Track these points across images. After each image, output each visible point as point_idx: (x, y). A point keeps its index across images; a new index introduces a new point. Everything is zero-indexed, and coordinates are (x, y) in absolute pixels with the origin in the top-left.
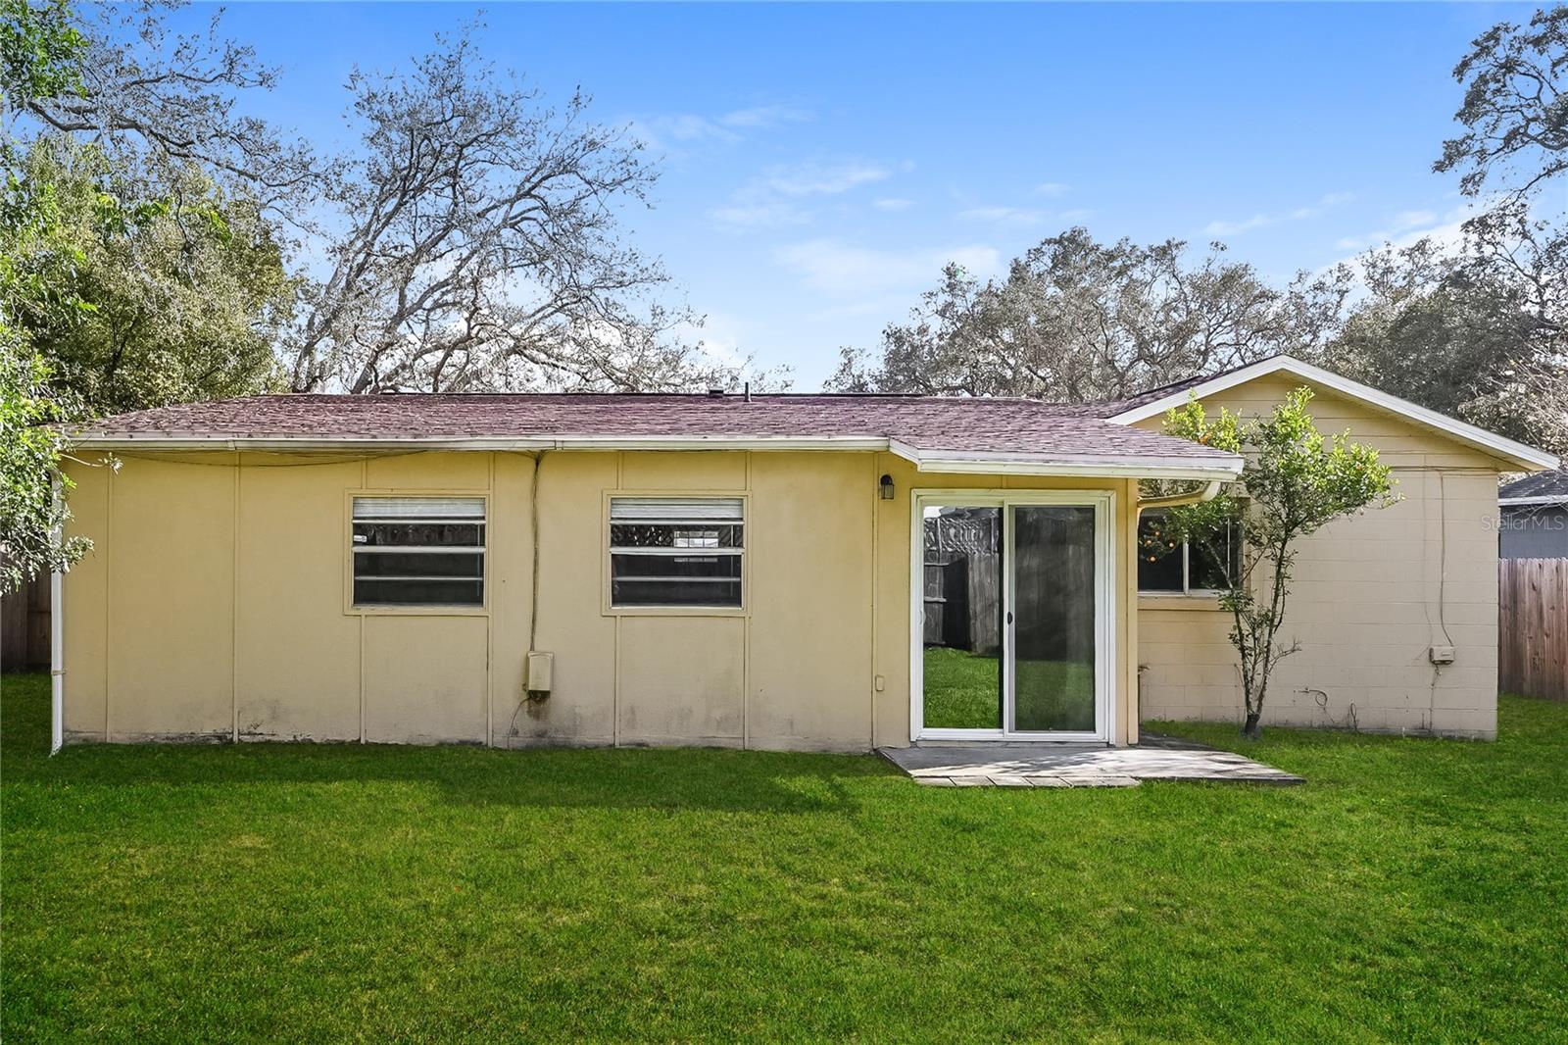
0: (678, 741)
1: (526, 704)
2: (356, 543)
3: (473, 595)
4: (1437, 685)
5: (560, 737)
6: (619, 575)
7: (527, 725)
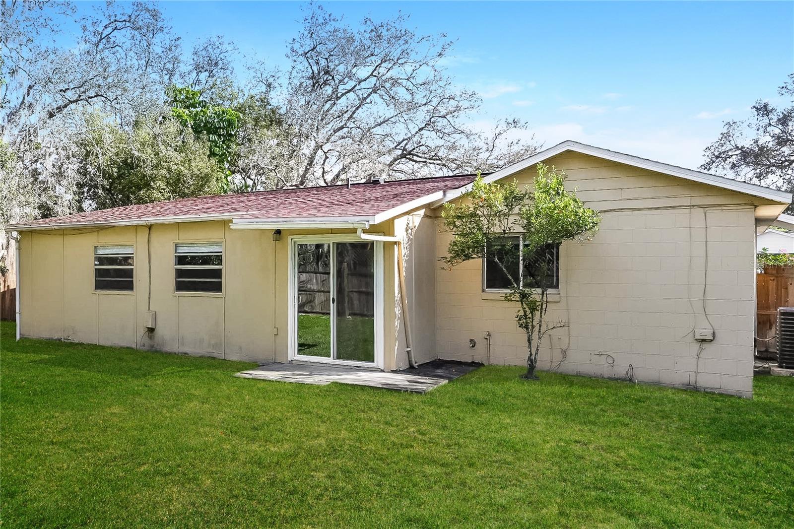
0: (199, 353)
1: (147, 333)
2: (96, 265)
3: (129, 286)
4: (701, 356)
5: (158, 348)
6: (179, 278)
7: (147, 341)
